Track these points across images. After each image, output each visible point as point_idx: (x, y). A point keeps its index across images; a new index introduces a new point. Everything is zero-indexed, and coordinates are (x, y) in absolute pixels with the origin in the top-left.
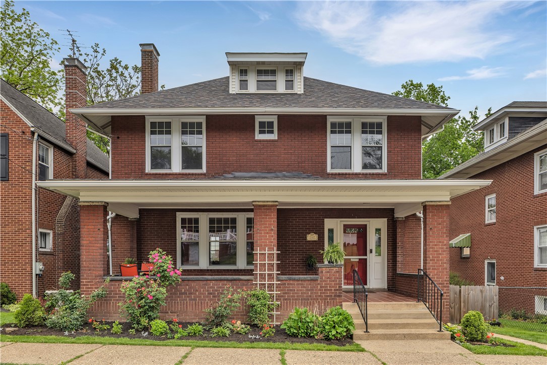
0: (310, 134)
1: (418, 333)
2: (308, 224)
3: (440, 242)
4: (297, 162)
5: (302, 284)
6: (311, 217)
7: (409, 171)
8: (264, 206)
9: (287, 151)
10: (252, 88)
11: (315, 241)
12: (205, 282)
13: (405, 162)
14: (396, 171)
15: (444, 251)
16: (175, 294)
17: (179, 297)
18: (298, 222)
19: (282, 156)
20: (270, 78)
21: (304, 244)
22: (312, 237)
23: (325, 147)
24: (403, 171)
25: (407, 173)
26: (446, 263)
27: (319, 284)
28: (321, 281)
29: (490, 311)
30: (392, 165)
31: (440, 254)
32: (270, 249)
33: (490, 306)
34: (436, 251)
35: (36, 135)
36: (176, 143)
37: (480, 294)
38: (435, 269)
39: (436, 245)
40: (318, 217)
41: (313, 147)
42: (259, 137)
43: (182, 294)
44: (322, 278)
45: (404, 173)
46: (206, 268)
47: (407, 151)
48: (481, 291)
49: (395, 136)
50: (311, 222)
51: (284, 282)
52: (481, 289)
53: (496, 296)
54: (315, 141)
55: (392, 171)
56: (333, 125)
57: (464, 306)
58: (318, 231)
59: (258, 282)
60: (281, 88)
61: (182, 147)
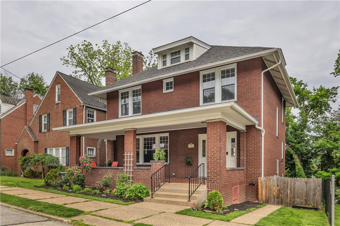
0: (190, 85)
1: (174, 201)
2: (189, 138)
3: (215, 146)
4: (183, 103)
5: (143, 172)
6: (191, 134)
7: (252, 98)
8: (128, 131)
9: (178, 97)
10: (168, 64)
11: (193, 148)
12: (107, 170)
13: (249, 92)
14: (242, 99)
15: (217, 152)
16: (97, 175)
17: (98, 176)
18: (183, 137)
19: (176, 100)
20: (177, 56)
21: (187, 150)
22: (191, 146)
23: (198, 91)
24: (247, 98)
25: (250, 99)
26: (218, 159)
27: (151, 172)
28: (152, 170)
29: (314, 199)
30: (240, 95)
31: (215, 154)
32: (130, 153)
33: (314, 195)
34: (213, 152)
35: (85, 107)
36: (130, 101)
37: (305, 184)
38: (212, 163)
39: (212, 148)
40: (194, 134)
41: (192, 92)
42: (165, 91)
43: (99, 175)
44: (152, 168)
45: (248, 100)
46: (142, 164)
47: (250, 84)
48: (306, 183)
49: (242, 75)
50: (190, 137)
51: (136, 170)
52: (306, 180)
53: (319, 186)
54: (193, 88)
55: (240, 99)
56: (204, 76)
57: (291, 193)
58: (194, 142)
59: (128, 170)
60: (183, 60)
61: (133, 103)
